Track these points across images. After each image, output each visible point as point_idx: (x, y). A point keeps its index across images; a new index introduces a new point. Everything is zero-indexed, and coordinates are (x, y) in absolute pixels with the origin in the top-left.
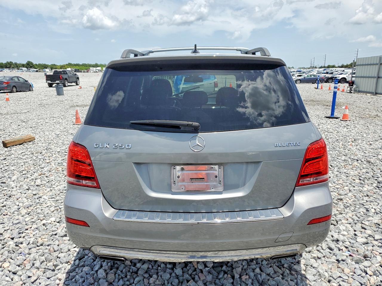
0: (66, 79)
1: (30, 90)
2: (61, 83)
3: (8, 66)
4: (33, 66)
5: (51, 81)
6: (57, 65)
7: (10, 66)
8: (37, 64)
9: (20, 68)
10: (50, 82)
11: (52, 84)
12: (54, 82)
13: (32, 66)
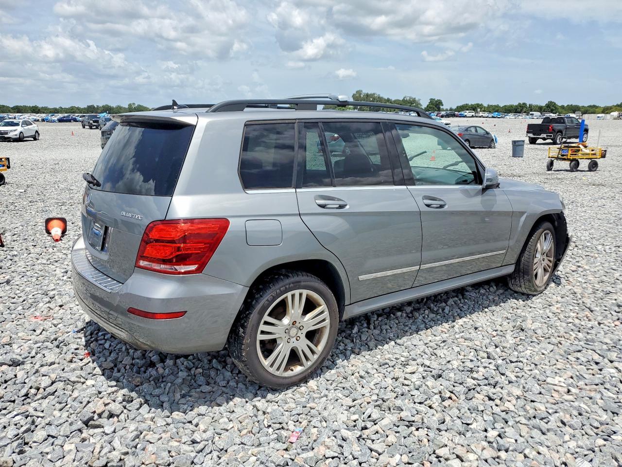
0: (560, 131)
1: (490, 147)
2: (549, 137)
3: (519, 110)
4: (556, 108)
5: (534, 135)
6: (600, 106)
7: (521, 110)
8: (564, 106)
9: (531, 113)
10: (531, 135)
11: (536, 139)
12: (538, 135)
13: (554, 108)
